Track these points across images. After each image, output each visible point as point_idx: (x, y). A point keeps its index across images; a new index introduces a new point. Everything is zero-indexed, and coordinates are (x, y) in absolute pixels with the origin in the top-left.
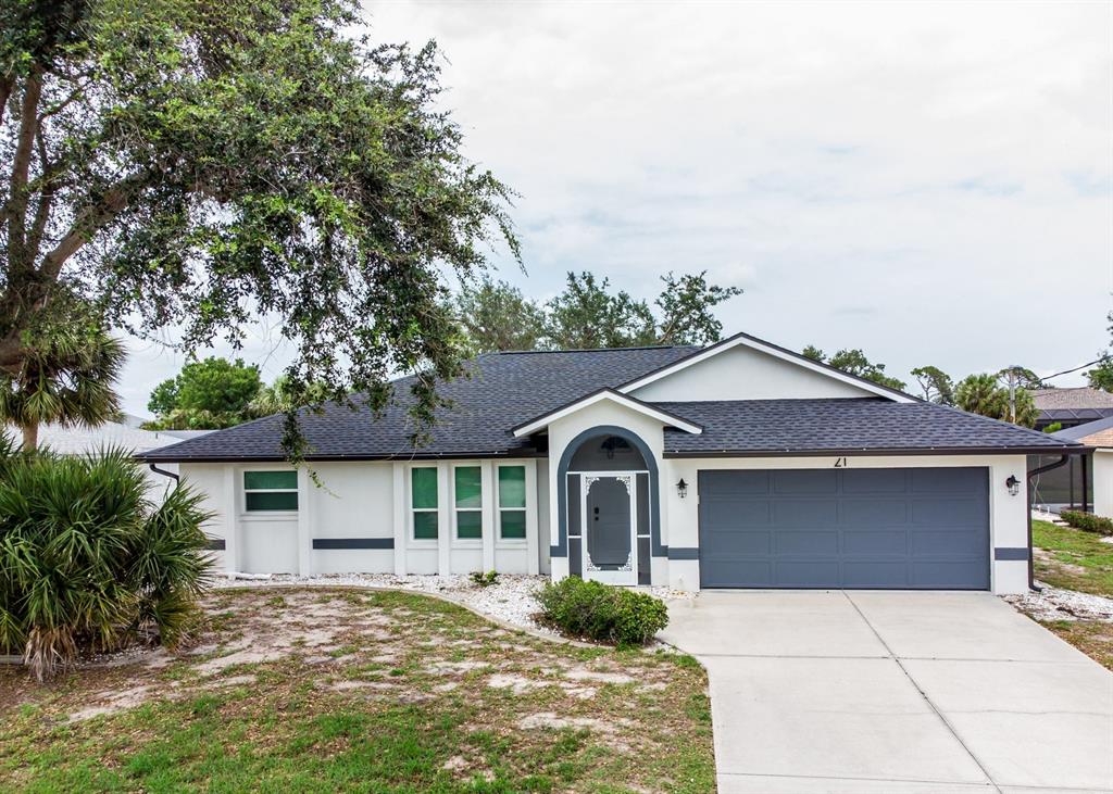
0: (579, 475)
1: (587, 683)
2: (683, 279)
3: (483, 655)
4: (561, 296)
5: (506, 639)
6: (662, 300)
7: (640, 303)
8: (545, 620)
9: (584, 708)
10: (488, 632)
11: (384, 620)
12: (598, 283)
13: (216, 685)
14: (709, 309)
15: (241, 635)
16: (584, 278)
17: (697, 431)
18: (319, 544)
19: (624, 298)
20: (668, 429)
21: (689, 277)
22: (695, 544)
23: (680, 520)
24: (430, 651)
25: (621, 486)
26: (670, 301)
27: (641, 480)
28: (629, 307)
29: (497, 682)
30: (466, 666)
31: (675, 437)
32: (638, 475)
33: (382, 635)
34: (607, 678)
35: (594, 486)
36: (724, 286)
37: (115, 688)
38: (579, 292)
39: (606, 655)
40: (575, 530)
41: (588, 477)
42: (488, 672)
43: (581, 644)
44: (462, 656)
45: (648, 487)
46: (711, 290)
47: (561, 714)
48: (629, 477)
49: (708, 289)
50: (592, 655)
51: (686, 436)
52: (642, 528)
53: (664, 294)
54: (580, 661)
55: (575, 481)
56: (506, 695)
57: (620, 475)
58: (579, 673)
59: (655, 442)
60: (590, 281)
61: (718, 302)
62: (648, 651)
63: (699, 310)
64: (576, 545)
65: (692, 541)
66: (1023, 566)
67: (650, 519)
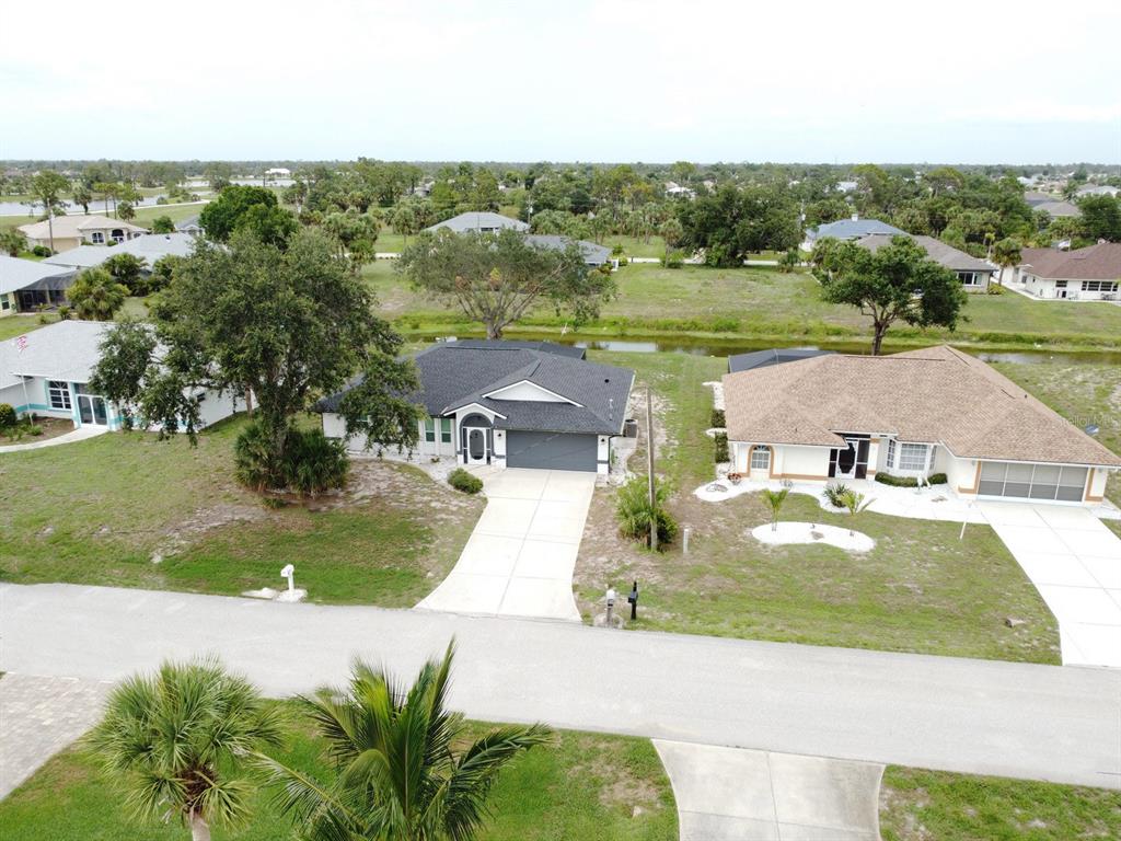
0: (467, 428)
1: (456, 505)
3: (430, 495)
5: (439, 489)
8: (450, 482)
9: (453, 513)
10: (433, 485)
11: (402, 479)
13: (359, 503)
17: (505, 418)
20: (496, 416)
23: (500, 446)
24: (416, 492)
25: (481, 433)
27: (488, 431)
29: (433, 504)
30: (426, 498)
31: (497, 420)
32: (486, 429)
33: (402, 485)
34: (461, 504)
35: (472, 432)
37: (334, 502)
39: (464, 496)
40: (465, 446)
41: (469, 429)
42: (431, 501)
43: (459, 492)
44: (424, 495)
45: (490, 434)
47: (447, 514)
48: (483, 430)
50: (459, 496)
51: (501, 420)
52: (488, 447)
54: (457, 498)
55: (465, 430)
56: (434, 508)
57: (480, 429)
58: (455, 502)
59: (492, 420)
62: (476, 495)
64: (465, 451)
65: (504, 453)
66: (607, 466)
67: (491, 444)
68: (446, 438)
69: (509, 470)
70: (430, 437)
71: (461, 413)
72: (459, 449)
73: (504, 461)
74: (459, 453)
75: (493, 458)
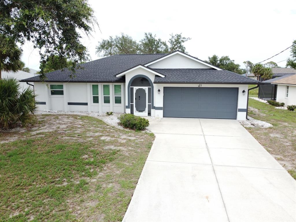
0: (133, 88)
1: (124, 139)
2: (176, 35)
3: (102, 132)
4: (143, 39)
5: (109, 128)
6: (170, 41)
7: (164, 42)
8: (120, 124)
9: (122, 145)
10: (106, 126)
11: (81, 123)
12: (153, 36)
13: (35, 137)
14: (182, 44)
15: (45, 125)
16: (149, 34)
17: (163, 76)
18: (69, 104)
19: (159, 40)
20: (156, 76)
21: (177, 35)
22: (162, 106)
23: (159, 100)
24: (89, 130)
25: (144, 91)
26: (172, 41)
27: (149, 89)
28: (161, 43)
29: (103, 138)
30: (97, 134)
31: (157, 78)
32: (148, 88)
33: (79, 126)
34: (130, 138)
35: (137, 90)
36: (186, 37)
37: (10, 137)
38: (148, 38)
39: (132, 133)
40: (132, 102)
41: (135, 88)
42: (101, 136)
43: (127, 130)
44: (97, 132)
45: (151, 91)
46: (183, 38)
47: (115, 146)
48: (146, 88)
49: (182, 38)
50: (128, 132)
51: (160, 78)
52: (149, 102)
53: (170, 39)
54: (125, 134)
55: (132, 89)
56: (104, 141)
57: (144, 88)
58: (124, 137)
59: (152, 79)
60: (151, 35)
61: (185, 42)
62: (143, 132)
63: (180, 44)
64: (132, 106)
65: (161, 105)
66: (245, 113)
67: (151, 99)
68: (118, 101)
69: (165, 118)
70: (107, 100)
71: (130, 75)
72: (127, 105)
73: (161, 112)
74: (127, 107)
75: (153, 111)
